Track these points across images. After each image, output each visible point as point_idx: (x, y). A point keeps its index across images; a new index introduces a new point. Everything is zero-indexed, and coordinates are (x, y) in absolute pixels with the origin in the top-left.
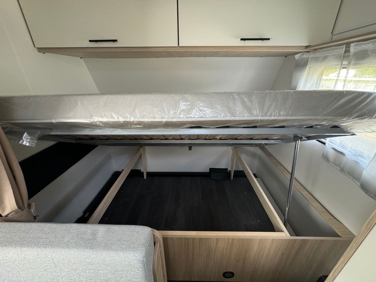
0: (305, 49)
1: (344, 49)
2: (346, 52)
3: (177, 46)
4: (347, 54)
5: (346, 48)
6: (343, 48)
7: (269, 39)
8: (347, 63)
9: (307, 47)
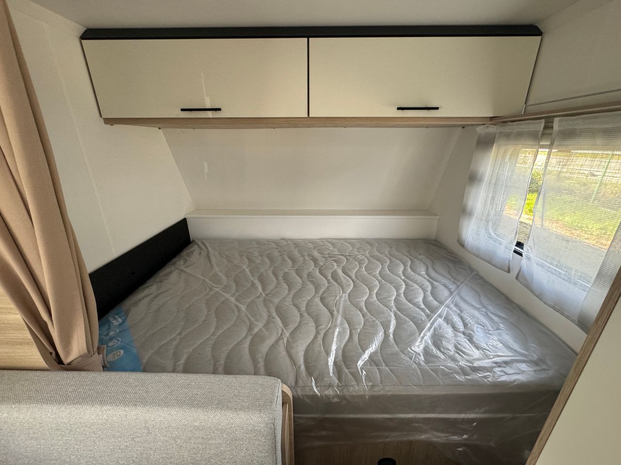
0: (490, 120)
1: (543, 125)
2: (545, 128)
3: (307, 116)
4: (548, 131)
5: (545, 123)
6: (541, 123)
7: (437, 108)
8: (549, 144)
9: (491, 118)
